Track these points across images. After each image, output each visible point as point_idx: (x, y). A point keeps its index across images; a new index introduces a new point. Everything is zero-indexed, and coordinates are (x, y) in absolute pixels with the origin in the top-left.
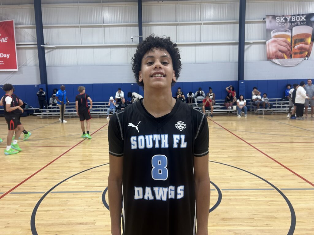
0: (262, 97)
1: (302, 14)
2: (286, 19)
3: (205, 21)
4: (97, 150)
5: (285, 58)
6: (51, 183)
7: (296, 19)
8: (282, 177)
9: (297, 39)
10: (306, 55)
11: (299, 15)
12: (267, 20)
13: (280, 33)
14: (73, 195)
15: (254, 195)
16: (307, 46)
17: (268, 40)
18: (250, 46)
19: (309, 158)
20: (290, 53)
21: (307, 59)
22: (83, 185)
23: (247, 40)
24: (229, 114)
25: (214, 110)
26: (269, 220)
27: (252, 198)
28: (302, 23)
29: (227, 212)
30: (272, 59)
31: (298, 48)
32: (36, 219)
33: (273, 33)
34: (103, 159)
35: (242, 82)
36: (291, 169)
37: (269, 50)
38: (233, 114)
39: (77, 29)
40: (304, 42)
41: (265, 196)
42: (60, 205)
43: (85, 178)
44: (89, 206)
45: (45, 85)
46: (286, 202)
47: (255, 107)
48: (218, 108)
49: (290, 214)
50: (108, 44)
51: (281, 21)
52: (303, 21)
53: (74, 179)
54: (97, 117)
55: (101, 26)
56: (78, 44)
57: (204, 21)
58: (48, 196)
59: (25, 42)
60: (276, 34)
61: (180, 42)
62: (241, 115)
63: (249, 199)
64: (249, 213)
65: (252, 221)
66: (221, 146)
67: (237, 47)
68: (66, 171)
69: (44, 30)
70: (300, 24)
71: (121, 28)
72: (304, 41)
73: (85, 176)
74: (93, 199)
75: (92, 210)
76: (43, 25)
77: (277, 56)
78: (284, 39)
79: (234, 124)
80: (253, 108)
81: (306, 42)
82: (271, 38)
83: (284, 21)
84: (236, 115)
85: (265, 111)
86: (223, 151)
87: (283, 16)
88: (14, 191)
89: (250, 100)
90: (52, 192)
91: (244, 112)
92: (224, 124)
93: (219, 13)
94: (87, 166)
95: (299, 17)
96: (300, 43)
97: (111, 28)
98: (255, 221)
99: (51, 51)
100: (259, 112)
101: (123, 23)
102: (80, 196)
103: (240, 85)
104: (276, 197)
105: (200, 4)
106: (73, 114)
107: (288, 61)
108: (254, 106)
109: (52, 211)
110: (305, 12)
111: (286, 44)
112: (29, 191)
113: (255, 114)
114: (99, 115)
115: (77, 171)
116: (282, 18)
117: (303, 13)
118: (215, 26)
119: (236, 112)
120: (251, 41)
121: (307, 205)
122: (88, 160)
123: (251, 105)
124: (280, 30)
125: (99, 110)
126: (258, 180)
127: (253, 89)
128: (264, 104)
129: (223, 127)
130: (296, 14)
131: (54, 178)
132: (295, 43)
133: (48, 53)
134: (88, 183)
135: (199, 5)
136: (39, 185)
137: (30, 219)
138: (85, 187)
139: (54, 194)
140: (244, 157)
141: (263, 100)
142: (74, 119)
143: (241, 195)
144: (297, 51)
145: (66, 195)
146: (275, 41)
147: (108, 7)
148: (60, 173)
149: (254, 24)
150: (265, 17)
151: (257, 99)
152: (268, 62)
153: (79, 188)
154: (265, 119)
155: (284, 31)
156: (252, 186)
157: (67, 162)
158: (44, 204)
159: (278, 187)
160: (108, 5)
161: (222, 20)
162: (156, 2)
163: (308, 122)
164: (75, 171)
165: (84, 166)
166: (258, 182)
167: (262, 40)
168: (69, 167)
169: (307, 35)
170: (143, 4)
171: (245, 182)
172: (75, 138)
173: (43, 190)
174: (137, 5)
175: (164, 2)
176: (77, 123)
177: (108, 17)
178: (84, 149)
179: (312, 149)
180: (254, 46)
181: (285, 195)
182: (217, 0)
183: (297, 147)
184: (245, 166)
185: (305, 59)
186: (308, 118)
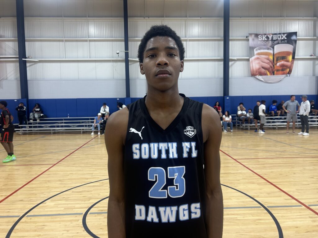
0: (247, 113)
1: (283, 32)
2: (268, 38)
3: (191, 37)
4: (79, 168)
5: (267, 75)
6: (27, 205)
7: (277, 37)
8: (269, 194)
9: (278, 57)
10: (287, 72)
11: (280, 34)
12: (250, 39)
13: (262, 51)
14: (51, 218)
15: (241, 213)
16: (289, 64)
17: (251, 57)
18: (235, 63)
19: (294, 174)
20: (272, 70)
22: (62, 207)
23: (232, 57)
27: (239, 217)
28: (283, 42)
30: (256, 75)
31: (280, 65)
33: (256, 50)
34: (86, 178)
35: (228, 98)
36: (277, 185)
37: (253, 67)
39: (61, 43)
40: (285, 60)
41: (252, 215)
42: (35, 231)
43: (64, 199)
44: (68, 231)
45: (25, 99)
46: (273, 220)
47: (240, 122)
49: (277, 234)
50: (93, 58)
51: (263, 39)
52: (284, 40)
53: (52, 201)
54: (81, 133)
55: (86, 41)
56: (62, 58)
57: (189, 37)
58: (23, 220)
60: (259, 51)
62: (227, 131)
63: (236, 219)
64: (236, 233)
67: (222, 63)
68: (45, 192)
69: (27, 43)
71: (107, 42)
73: (65, 196)
74: (72, 222)
75: (71, 235)
76: (26, 39)
77: (261, 73)
78: (266, 57)
80: (238, 123)
81: (287, 59)
82: (254, 55)
83: (266, 39)
85: (250, 126)
87: (265, 34)
89: (236, 115)
90: (28, 216)
91: (229, 128)
93: (204, 30)
94: (67, 185)
95: (280, 35)
97: (96, 43)
99: (33, 65)
100: (245, 127)
101: (109, 37)
102: (58, 219)
103: (225, 101)
104: (264, 215)
105: (186, 21)
106: (55, 130)
107: (271, 78)
108: (239, 121)
109: (27, 237)
110: (286, 31)
111: (268, 61)
112: (2, 215)
113: (240, 129)
114: (83, 130)
115: (57, 192)
116: (264, 36)
117: (284, 32)
118: (200, 42)
120: (235, 58)
121: (295, 223)
122: (69, 179)
123: (237, 120)
124: (263, 48)
125: (83, 126)
126: (245, 198)
128: (249, 120)
130: (277, 33)
131: (31, 200)
132: (277, 60)
133: (30, 67)
134: (68, 204)
136: (14, 208)
138: (64, 209)
139: (30, 218)
140: (231, 173)
141: (248, 115)
142: (56, 135)
144: (279, 68)
145: (42, 219)
146: (258, 58)
147: (93, 22)
148: (38, 194)
149: (237, 42)
150: (248, 35)
151: (242, 114)
152: (252, 79)
153: (58, 211)
154: (251, 134)
155: (266, 49)
156: (239, 204)
157: (46, 182)
158: (18, 229)
159: (265, 204)
160: (94, 20)
161: (207, 37)
162: (142, 18)
163: (292, 137)
164: (54, 192)
165: (64, 186)
166: (245, 200)
167: (245, 57)
168: (48, 187)
169: (288, 53)
170: (129, 20)
171: (232, 200)
172: (56, 155)
173: (17, 213)
174: (123, 21)
175: (150, 18)
176: (59, 139)
177: (94, 31)
178: (65, 167)
179: (296, 165)
180: (238, 63)
181: (272, 213)
182: (202, 18)
183: (282, 162)
184: (231, 183)
185: (287, 76)
186: (289, 133)
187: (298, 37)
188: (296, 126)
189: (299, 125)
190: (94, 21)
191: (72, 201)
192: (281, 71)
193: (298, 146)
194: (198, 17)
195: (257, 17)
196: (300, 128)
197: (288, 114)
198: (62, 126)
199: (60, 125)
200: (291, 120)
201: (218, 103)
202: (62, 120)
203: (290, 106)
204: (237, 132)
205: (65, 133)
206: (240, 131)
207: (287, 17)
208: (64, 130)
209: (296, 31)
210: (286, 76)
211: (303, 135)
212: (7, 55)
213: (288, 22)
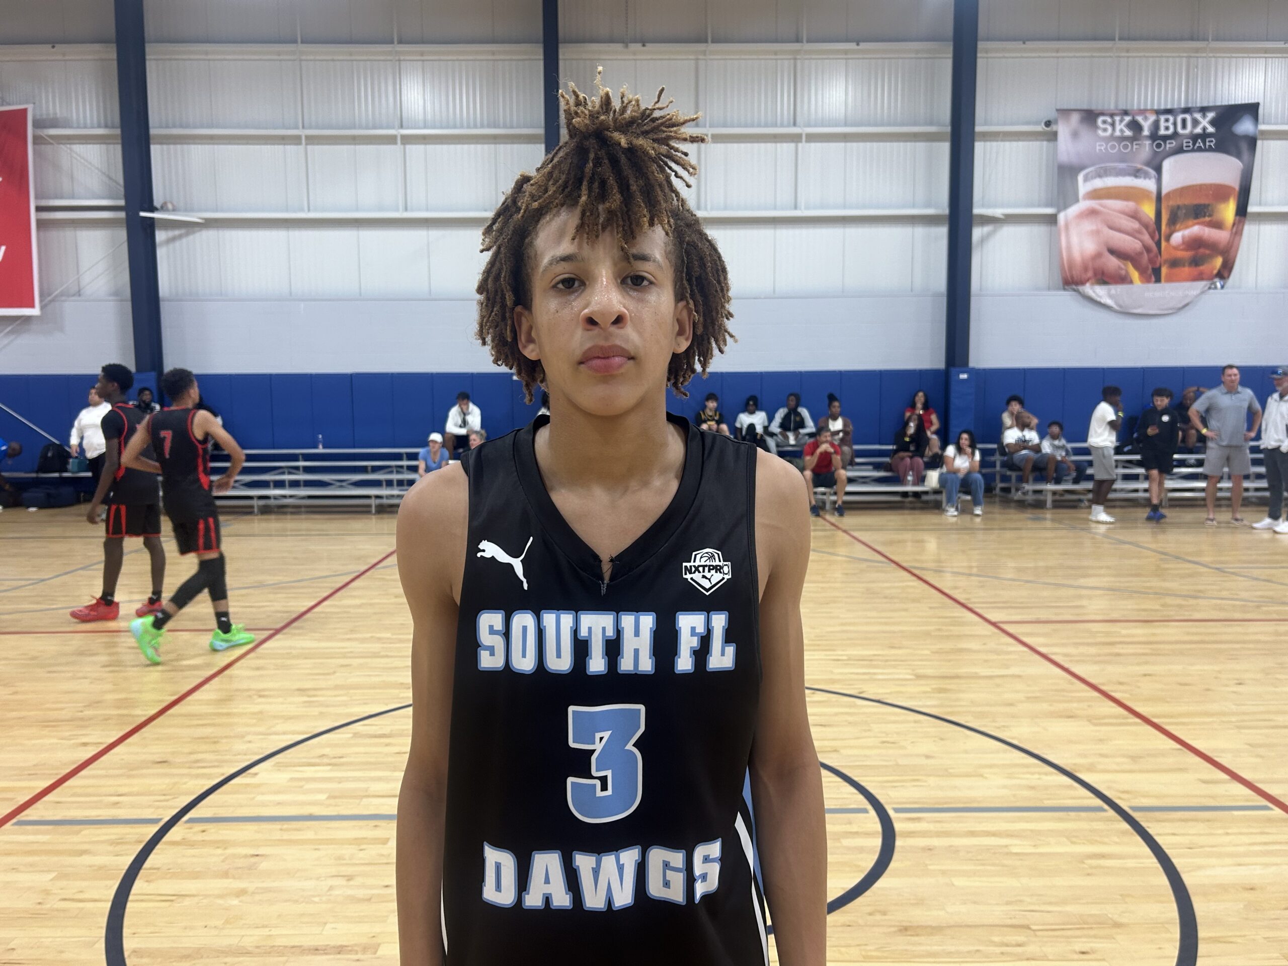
0: (1042, 436)
1: (1199, 105)
2: (1135, 126)
3: (815, 126)
4: (375, 647)
5: (1131, 282)
6: (185, 780)
7: (1175, 124)
8: (1134, 758)
9: (1179, 207)
10: (1215, 272)
11: (1187, 110)
12: (1063, 130)
13: (1111, 182)
14: (281, 830)
15: (1024, 830)
16: (1221, 236)
17: (1066, 207)
18: (994, 231)
19: (1240, 684)
20: (1151, 261)
21: (1218, 285)
22: (320, 791)
23: (983, 206)
24: (911, 502)
25: (850, 488)
26: (1092, 933)
27: (1018, 846)
28: (1200, 143)
29: (920, 902)
30: (1083, 283)
31: (1184, 243)
32: (126, 932)
33: (1086, 179)
34: (402, 684)
35: (964, 376)
36: (1167, 728)
37: (1069, 248)
38: (927, 502)
39: (291, 149)
40: (1207, 219)
41: (1071, 837)
42: (225, 875)
43: (325, 760)
44: (350, 878)
45: (153, 375)
46: (1155, 860)
47: (1014, 475)
48: (864, 480)
49: (1171, 911)
50: (419, 210)
51: (1118, 133)
52: (1204, 136)
53: (279, 767)
54: (369, 512)
55: (390, 140)
56: (295, 211)
57: (809, 126)
58: (174, 834)
59: (73, 197)
60: (1098, 183)
61: (712, 209)
62: (957, 509)
63: (1006, 850)
64: (1008, 903)
65: (1021, 939)
66: (884, 632)
67: (942, 232)
68: (249, 733)
69: (155, 150)
70: (1194, 144)
71: (472, 146)
72: (1210, 216)
73: (327, 751)
74: (363, 847)
75: (361, 893)
76: (153, 131)
77: (1103, 273)
78: (1130, 205)
79: (932, 544)
80: (1005, 479)
81: (1215, 218)
82: (1077, 200)
83: (1128, 133)
84: (937, 507)
85: (1054, 493)
86: (893, 652)
87: (1126, 113)
88: (30, 814)
89: (995, 446)
90: (191, 821)
91: (969, 498)
92: (891, 543)
93: (869, 96)
94: (331, 710)
95: (1188, 117)
96: (1190, 223)
97: (430, 147)
98: (1036, 936)
99: (180, 237)
100: (1030, 498)
101: (482, 126)
102: (310, 835)
103: (954, 388)
104: (1116, 839)
105: (795, 59)
106: (267, 497)
107: (1147, 294)
108: (1009, 473)
109: (196, 899)
110: (1212, 99)
111: (1136, 225)
112: (93, 814)
113: (1013, 505)
114: (378, 501)
115: (294, 733)
116: (1121, 121)
117: (1205, 104)
118: (854, 146)
119: (938, 497)
120: (998, 212)
121: (1242, 871)
122: (337, 687)
123: (998, 468)
124: (1115, 168)
125: (377, 484)
126: (1039, 774)
127: (1008, 402)
128: (1051, 467)
129: (888, 554)
130: (1176, 106)
131: (197, 761)
132: (1174, 221)
133: (171, 246)
134: (340, 780)
135: (792, 61)
136: (135, 789)
137: (103, 932)
138: (328, 798)
139: (198, 827)
140: (976, 677)
141: (1047, 447)
142: (273, 517)
143: (972, 834)
144: (1181, 254)
145: (248, 831)
146: (1092, 213)
147: (420, 63)
148: (224, 741)
149: (1007, 144)
150: (1051, 115)
151: (1023, 444)
152: (1066, 298)
153: (303, 804)
154: (1057, 525)
155: (1129, 175)
156: (1014, 796)
157: (250, 696)
158: (158, 869)
159: (1120, 798)
160: (422, 54)
161: (882, 125)
162: (619, 47)
163: (1226, 538)
164: (284, 733)
165: (321, 713)
166: (1039, 779)
167: (1039, 206)
168: (260, 716)
169: (1220, 193)
170: (565, 53)
171: (986, 778)
172: (279, 596)
173: (152, 810)
174: (542, 57)
175: (650, 47)
176: (282, 534)
177: (421, 103)
178: (319, 640)
179: (1249, 649)
180: (1008, 232)
181: (1150, 831)
182: (863, 46)
183: (1187, 638)
184: (981, 715)
185: (1213, 287)
186: (1215, 522)
187: (1264, 123)
188: (1246, 494)
189: (1257, 490)
190: (423, 61)
191: (353, 770)
192: (1190, 264)
193: (1256, 573)
194: (847, 40)
195: (1095, 39)
196: (1261, 503)
197: (1210, 444)
198: (295, 484)
199: (287, 477)
200: (1226, 470)
201: (920, 398)
202: (294, 458)
203: (1219, 410)
204: (1000, 513)
205: (308, 512)
206: (1012, 511)
207: (1217, 39)
208: (303, 498)
209: (1256, 101)
210: (1210, 288)
211: (1275, 532)
212: (79, 198)
213: (1220, 60)
